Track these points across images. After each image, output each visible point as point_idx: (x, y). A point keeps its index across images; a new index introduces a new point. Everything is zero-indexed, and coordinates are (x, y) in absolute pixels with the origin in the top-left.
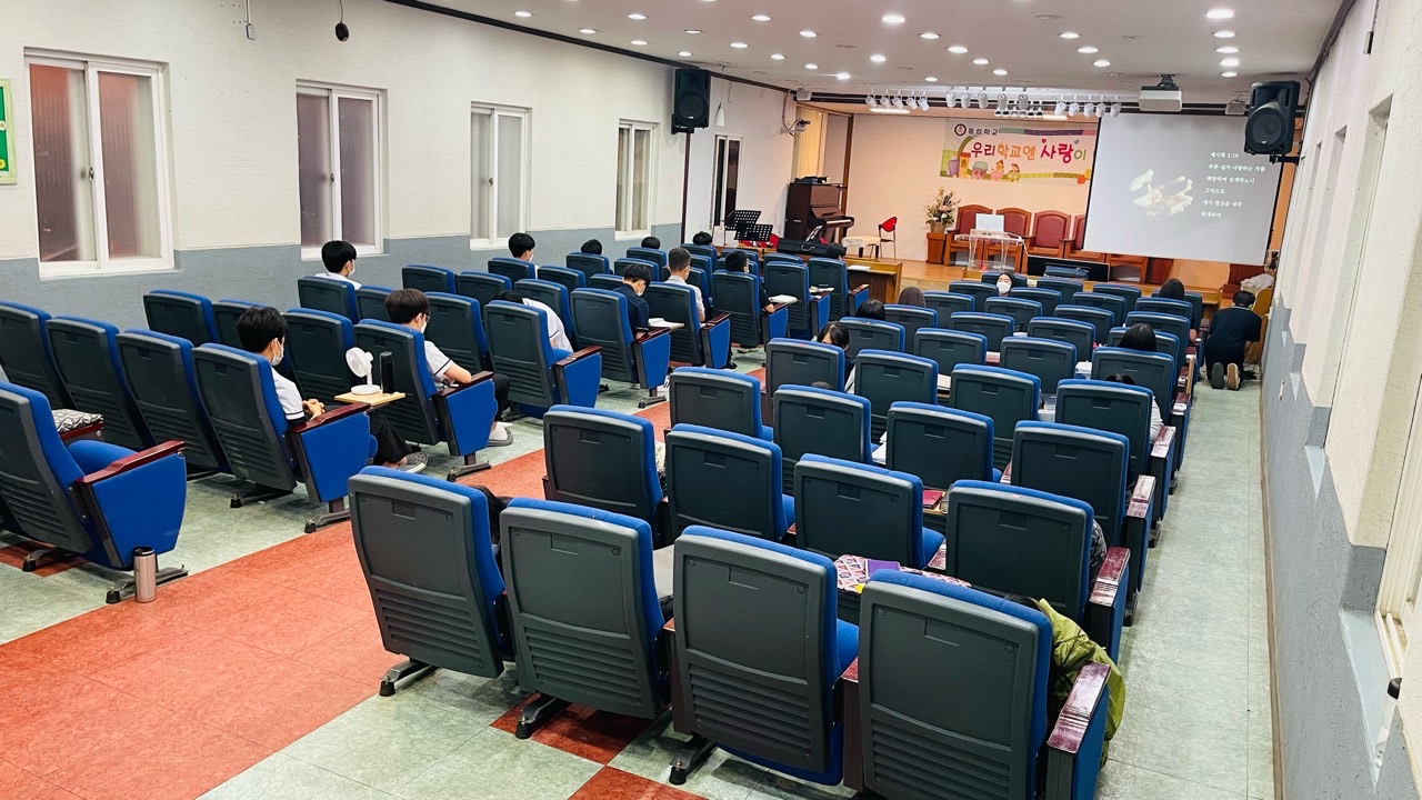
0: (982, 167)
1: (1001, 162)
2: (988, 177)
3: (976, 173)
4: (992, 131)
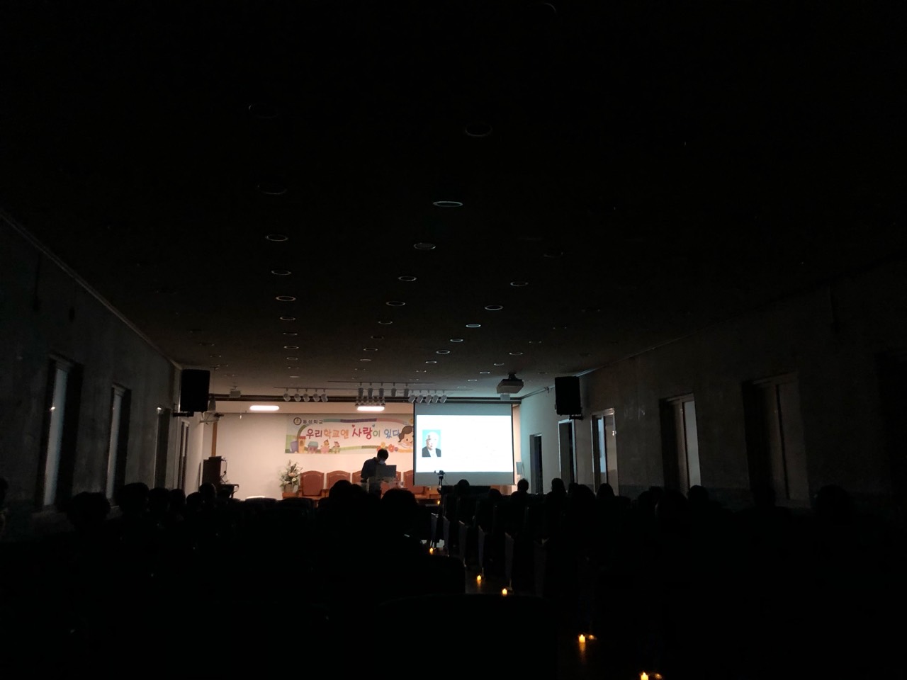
0: (314, 445)
1: (327, 441)
2: (319, 451)
3: (311, 449)
4: (319, 422)
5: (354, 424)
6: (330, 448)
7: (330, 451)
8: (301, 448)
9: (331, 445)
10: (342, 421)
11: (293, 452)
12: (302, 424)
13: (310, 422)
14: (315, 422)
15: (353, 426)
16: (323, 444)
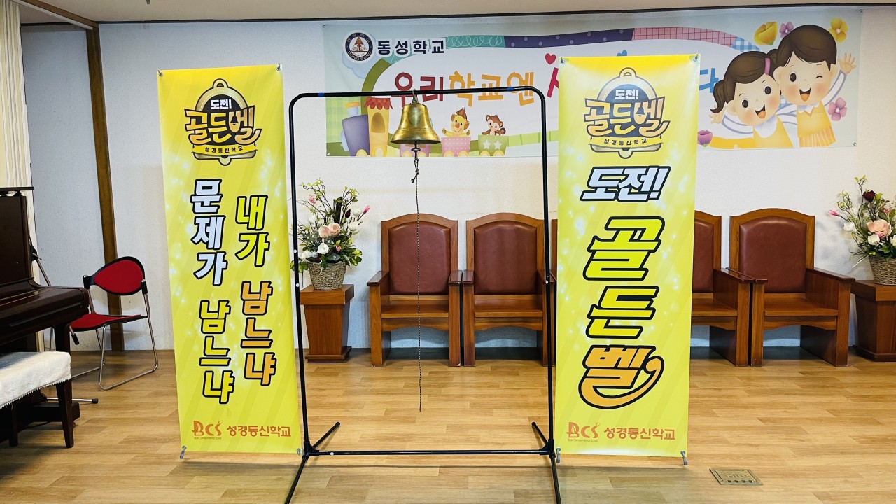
1: (462, 113)
2: (438, 148)
4: (430, 46)
5: (551, 50)
6: (474, 137)
7: (474, 146)
8: (376, 138)
9: (477, 126)
10: (512, 41)
11: (353, 153)
12: (376, 56)
13: (402, 48)
14: (420, 47)
15: (550, 59)
16: (449, 125)
